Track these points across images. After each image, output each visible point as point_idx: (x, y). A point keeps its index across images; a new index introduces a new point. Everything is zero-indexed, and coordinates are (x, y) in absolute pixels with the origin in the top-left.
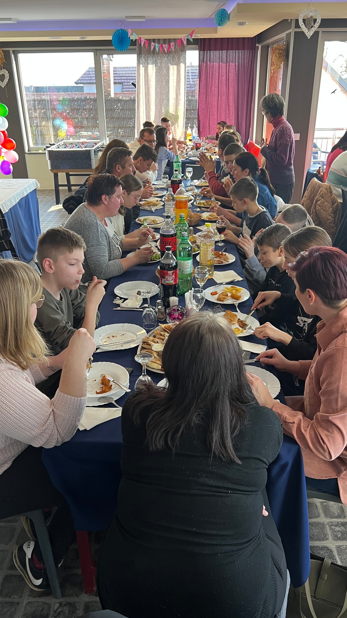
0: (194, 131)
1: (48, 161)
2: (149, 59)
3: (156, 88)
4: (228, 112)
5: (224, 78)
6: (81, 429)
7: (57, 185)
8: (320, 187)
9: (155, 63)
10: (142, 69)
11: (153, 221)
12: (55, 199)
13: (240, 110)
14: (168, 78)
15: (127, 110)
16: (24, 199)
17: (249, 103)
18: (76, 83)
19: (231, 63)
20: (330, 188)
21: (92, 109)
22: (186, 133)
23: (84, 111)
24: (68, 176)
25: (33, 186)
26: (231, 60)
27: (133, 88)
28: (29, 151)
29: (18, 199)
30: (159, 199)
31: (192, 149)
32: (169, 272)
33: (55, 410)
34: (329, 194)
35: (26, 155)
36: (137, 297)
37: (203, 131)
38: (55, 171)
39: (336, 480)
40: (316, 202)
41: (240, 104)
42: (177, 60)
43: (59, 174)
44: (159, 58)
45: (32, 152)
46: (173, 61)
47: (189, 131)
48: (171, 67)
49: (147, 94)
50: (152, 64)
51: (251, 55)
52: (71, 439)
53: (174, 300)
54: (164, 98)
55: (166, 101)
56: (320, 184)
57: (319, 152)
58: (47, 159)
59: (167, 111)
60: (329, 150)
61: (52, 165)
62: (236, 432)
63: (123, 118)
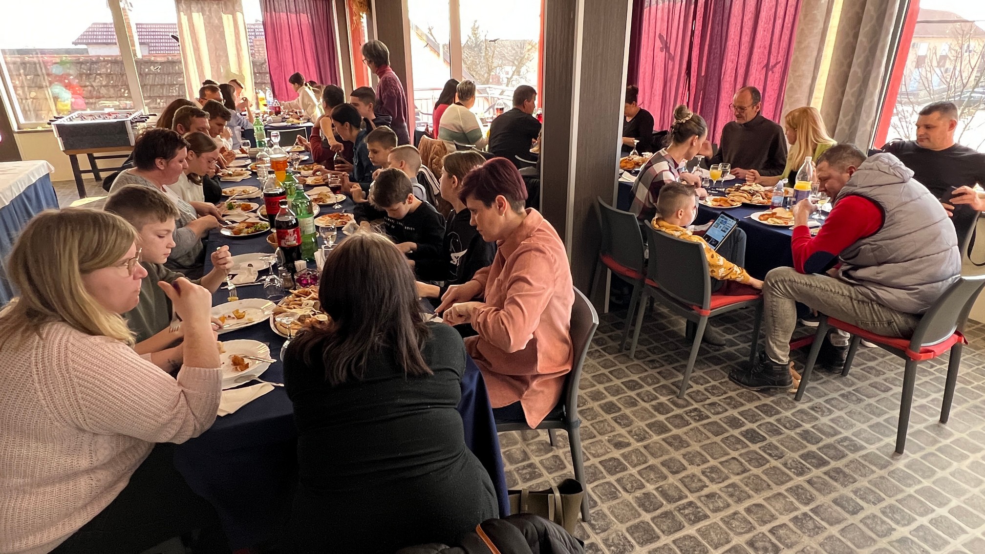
0: (268, 93)
1: (58, 139)
2: (192, 6)
3: (208, 42)
4: (307, 71)
5: (296, 31)
6: (222, 414)
7: (77, 172)
8: (432, 144)
9: (203, 11)
10: (184, 19)
11: (243, 191)
12: (77, 191)
13: (322, 69)
14: (221, 29)
15: (165, 74)
16: (33, 187)
17: (332, 60)
18: (75, 43)
19: (301, 14)
20: (443, 144)
21: (110, 74)
22: (257, 98)
23: (98, 77)
24: (92, 159)
25: (43, 170)
26: (301, 10)
27: (174, 43)
28: (19, 128)
29: (22, 186)
30: (244, 169)
31: (271, 114)
32: (289, 231)
33: (186, 390)
34: (443, 151)
35: (14, 135)
36: (249, 271)
37: (279, 94)
38: (72, 152)
39: (519, 403)
40: (432, 160)
41: (321, 62)
42: (231, 7)
43: (78, 156)
44: (206, 5)
45: (25, 130)
46: (226, 9)
47: (261, 95)
48: (224, 17)
49: (197, 49)
50: (198, 12)
51: (325, 6)
52: (212, 427)
53: (301, 264)
54: (221, 54)
55: (224, 58)
56: (431, 141)
57: (420, 114)
58: (56, 136)
59: (228, 71)
60: (431, 111)
61: (65, 144)
62: (423, 347)
63: (161, 85)
